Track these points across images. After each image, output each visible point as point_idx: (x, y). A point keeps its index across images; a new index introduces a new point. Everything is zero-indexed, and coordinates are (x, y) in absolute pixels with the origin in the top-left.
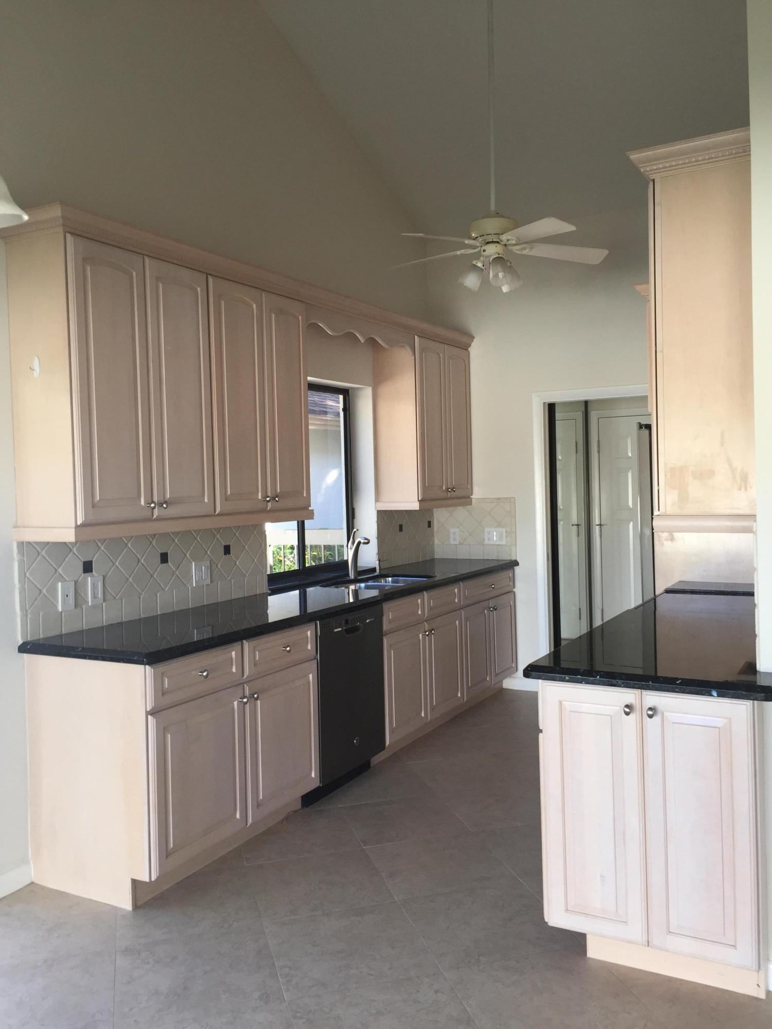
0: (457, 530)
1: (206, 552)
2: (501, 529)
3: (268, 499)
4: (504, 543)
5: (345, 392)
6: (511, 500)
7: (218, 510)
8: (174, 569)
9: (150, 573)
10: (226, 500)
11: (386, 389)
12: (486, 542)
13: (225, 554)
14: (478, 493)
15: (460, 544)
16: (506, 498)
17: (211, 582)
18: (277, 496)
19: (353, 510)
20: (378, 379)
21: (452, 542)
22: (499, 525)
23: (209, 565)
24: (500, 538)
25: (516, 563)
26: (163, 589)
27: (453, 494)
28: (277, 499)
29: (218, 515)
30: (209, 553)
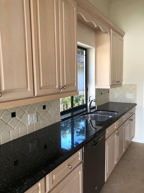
0: (117, 94)
1: (35, 109)
2: (131, 94)
3: (61, 88)
4: (132, 98)
5: (86, 49)
6: (135, 85)
7: (36, 95)
8: (19, 119)
9: (6, 123)
10: (40, 89)
11: (100, 48)
12: (126, 98)
13: (44, 109)
14: (124, 83)
15: (118, 98)
16: (134, 84)
17: (37, 121)
18: (65, 86)
19: (88, 88)
20: (97, 45)
21: (115, 97)
22: (131, 92)
23: (36, 115)
24: (131, 97)
25: (136, 104)
26: (13, 129)
27: (119, 83)
28: (65, 88)
29: (36, 97)
30: (36, 109)
